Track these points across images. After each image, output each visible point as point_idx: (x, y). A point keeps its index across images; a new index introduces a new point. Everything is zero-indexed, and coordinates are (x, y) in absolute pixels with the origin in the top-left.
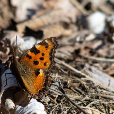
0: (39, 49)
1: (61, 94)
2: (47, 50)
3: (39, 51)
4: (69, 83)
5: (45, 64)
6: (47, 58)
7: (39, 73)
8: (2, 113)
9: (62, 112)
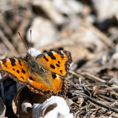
0: (55, 56)
1: (86, 96)
2: (62, 60)
3: (55, 57)
4: (95, 90)
5: (61, 71)
6: (62, 67)
7: (56, 77)
8: (18, 116)
9: (88, 113)
